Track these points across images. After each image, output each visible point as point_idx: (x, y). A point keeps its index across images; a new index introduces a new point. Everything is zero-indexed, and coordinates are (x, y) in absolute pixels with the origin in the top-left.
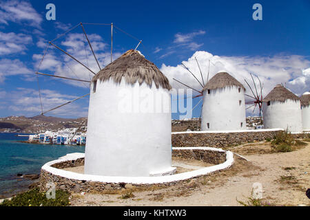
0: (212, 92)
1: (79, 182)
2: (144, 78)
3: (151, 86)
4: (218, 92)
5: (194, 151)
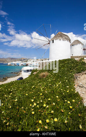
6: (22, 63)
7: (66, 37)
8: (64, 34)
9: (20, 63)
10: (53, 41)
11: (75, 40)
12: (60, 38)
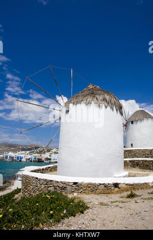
0: (134, 123)
1: (70, 184)
2: (108, 103)
3: (113, 110)
4: (139, 123)
5: (130, 161)
6: (29, 157)
9: (25, 156)
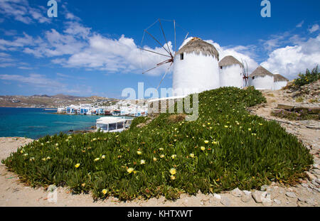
0: (223, 68)
7: (210, 48)
8: (205, 43)
9: (90, 109)
10: (182, 55)
11: (227, 57)
12: (198, 50)
